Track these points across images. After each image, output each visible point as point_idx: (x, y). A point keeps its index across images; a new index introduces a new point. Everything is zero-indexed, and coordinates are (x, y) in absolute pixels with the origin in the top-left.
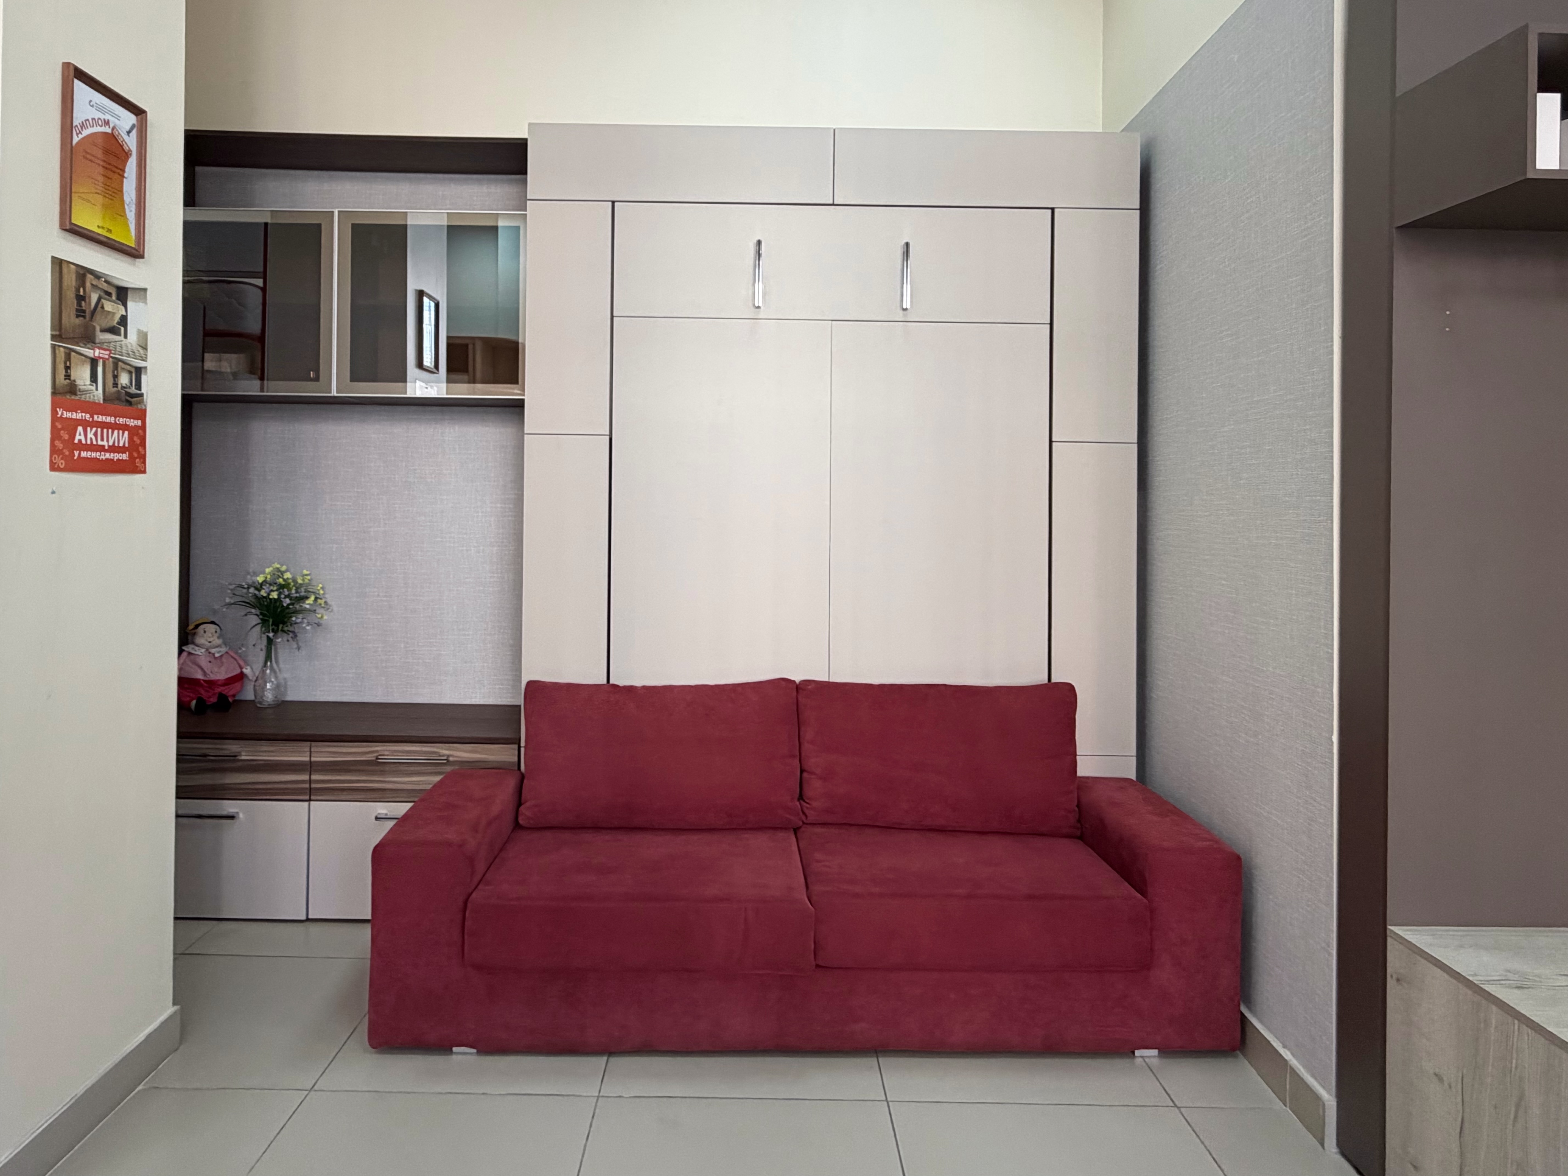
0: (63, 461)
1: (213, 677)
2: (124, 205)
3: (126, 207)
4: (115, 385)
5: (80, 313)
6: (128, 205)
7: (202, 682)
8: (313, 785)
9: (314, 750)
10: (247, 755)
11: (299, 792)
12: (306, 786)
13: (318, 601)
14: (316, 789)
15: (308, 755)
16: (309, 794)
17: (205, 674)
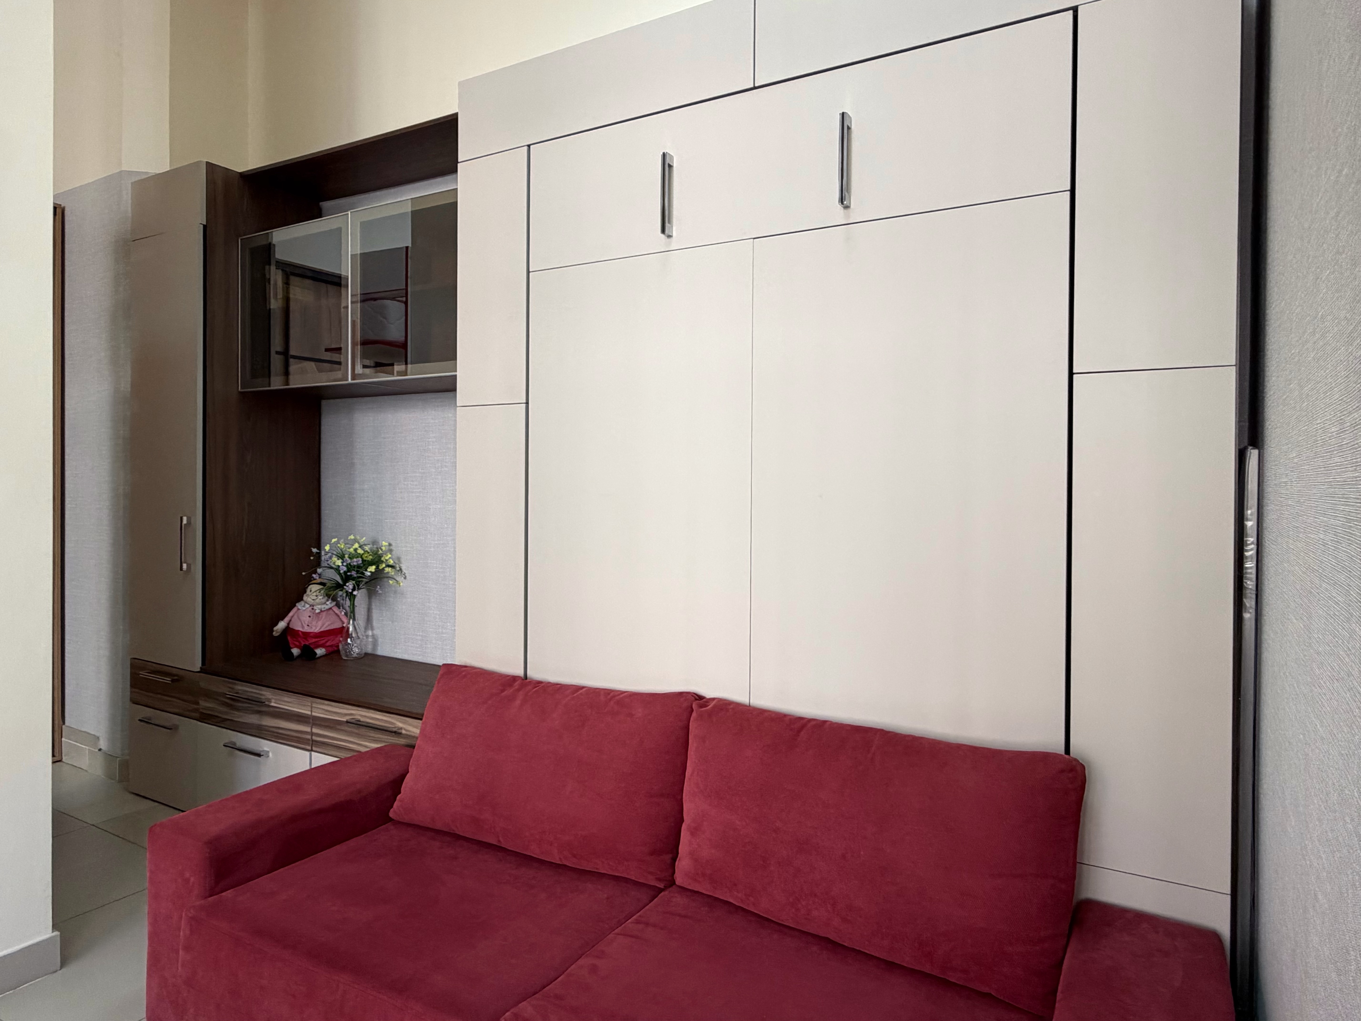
1: (307, 629)
7: (301, 634)
8: (314, 738)
9: (314, 705)
10: (275, 703)
11: (305, 741)
12: (309, 737)
13: (387, 570)
14: (316, 741)
15: (310, 709)
16: (311, 745)
17: (303, 627)
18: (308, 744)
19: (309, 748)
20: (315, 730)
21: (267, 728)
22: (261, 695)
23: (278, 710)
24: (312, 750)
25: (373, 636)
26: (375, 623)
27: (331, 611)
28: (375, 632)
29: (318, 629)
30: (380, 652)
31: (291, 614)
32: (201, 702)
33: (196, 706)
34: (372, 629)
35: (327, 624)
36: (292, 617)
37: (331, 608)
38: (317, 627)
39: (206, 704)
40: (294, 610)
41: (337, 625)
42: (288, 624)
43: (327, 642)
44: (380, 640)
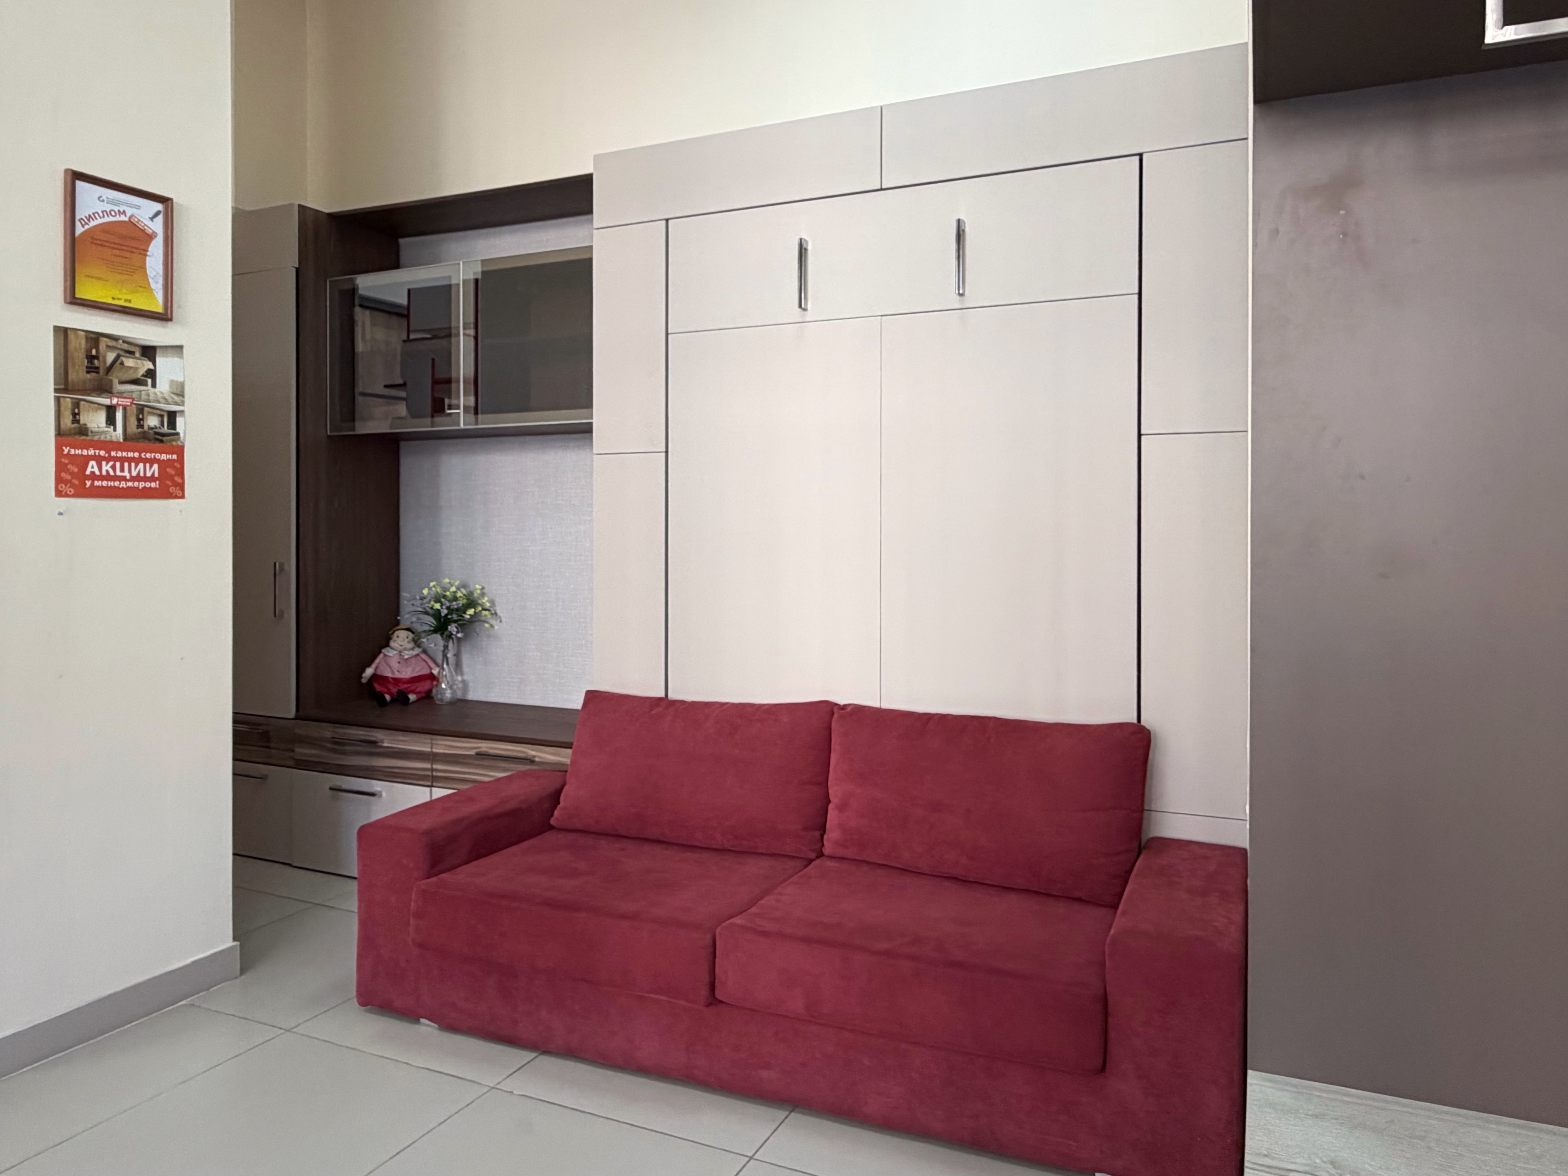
0: (71, 489)
1: (397, 675)
2: (148, 280)
3: (150, 280)
4: (140, 426)
5: (92, 369)
6: (153, 279)
7: (391, 680)
8: (435, 774)
9: (434, 742)
10: (388, 743)
11: (424, 778)
12: (429, 773)
13: (484, 612)
14: (437, 777)
15: (430, 746)
16: (431, 780)
17: (393, 672)
18: (428, 780)
19: (429, 784)
20: (435, 766)
21: (379, 768)
22: (372, 736)
23: (391, 750)
24: (432, 786)
25: (463, 681)
26: (465, 668)
27: (419, 658)
28: (465, 677)
29: (409, 674)
30: (472, 696)
31: (377, 661)
32: (298, 750)
33: (291, 754)
34: (462, 674)
35: (417, 669)
36: (379, 663)
37: (418, 655)
38: (407, 673)
39: (304, 752)
40: (381, 656)
41: (426, 671)
42: (376, 670)
43: (417, 687)
44: (471, 685)
